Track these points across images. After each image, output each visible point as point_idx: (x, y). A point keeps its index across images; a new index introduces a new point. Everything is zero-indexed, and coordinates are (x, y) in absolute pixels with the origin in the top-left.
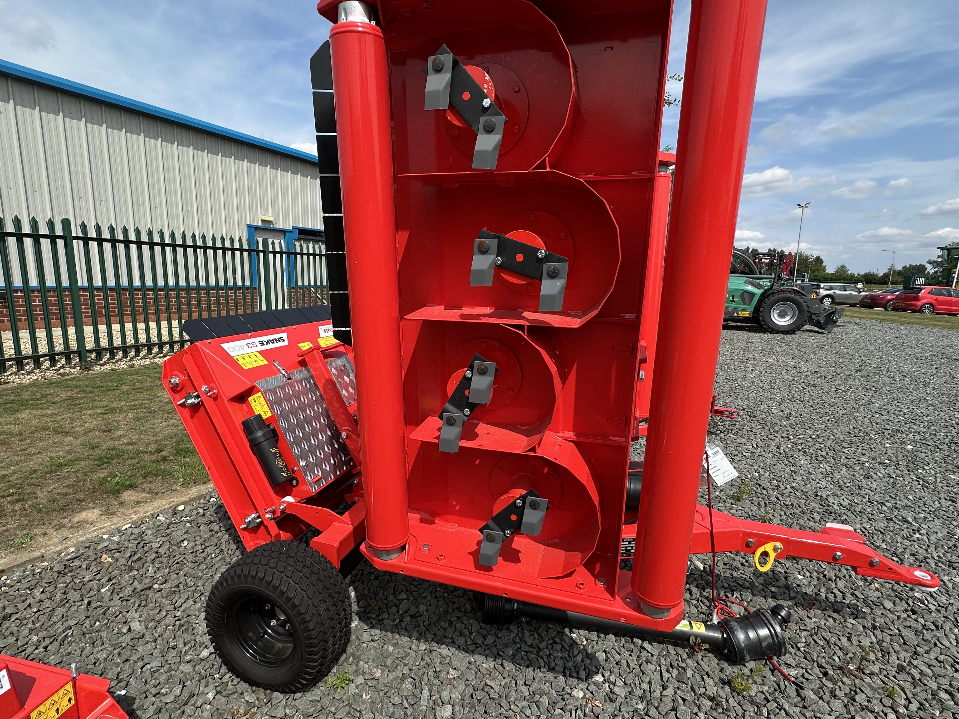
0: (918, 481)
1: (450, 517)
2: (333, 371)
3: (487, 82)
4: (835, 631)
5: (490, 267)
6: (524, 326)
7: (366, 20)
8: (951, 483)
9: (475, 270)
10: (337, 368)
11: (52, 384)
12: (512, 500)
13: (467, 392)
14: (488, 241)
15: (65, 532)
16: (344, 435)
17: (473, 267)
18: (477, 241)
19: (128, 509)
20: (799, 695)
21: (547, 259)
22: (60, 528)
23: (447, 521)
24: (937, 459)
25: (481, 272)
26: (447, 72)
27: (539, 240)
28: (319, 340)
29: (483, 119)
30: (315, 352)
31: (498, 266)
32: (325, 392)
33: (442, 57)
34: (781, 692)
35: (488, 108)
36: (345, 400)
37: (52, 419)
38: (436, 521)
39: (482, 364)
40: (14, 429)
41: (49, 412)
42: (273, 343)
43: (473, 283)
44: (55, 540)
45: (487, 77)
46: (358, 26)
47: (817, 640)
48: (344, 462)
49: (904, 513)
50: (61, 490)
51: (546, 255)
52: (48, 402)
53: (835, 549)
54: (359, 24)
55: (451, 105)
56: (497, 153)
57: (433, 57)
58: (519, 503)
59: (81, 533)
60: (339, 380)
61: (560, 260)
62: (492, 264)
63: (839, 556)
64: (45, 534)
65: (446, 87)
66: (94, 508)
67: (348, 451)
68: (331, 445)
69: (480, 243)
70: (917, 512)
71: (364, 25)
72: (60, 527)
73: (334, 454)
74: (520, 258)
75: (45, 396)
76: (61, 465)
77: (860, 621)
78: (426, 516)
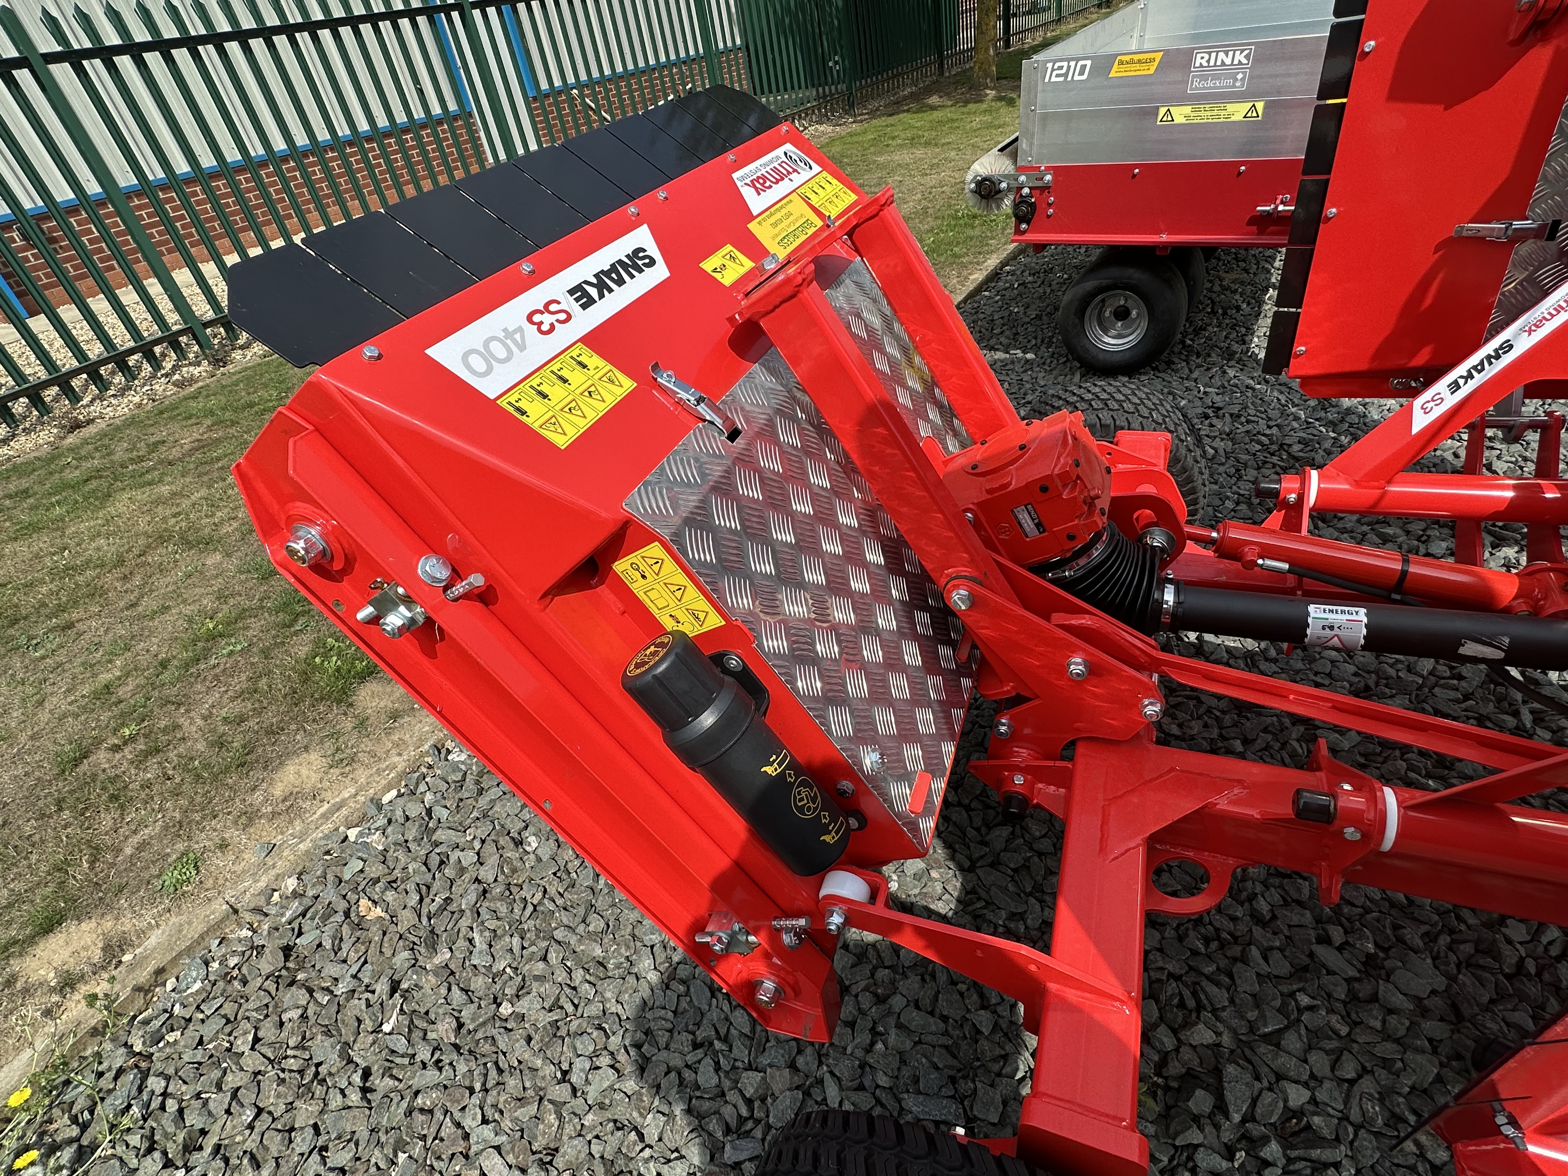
11: (162, 413)
15: (265, 831)
19: (379, 740)
22: (251, 822)
37: (175, 510)
40: (107, 547)
41: (165, 490)
42: (620, 282)
44: (251, 858)
50: (228, 710)
52: (161, 462)
59: (298, 826)
64: (223, 846)
66: (306, 748)
72: (249, 817)
75: (154, 447)
76: (213, 637)
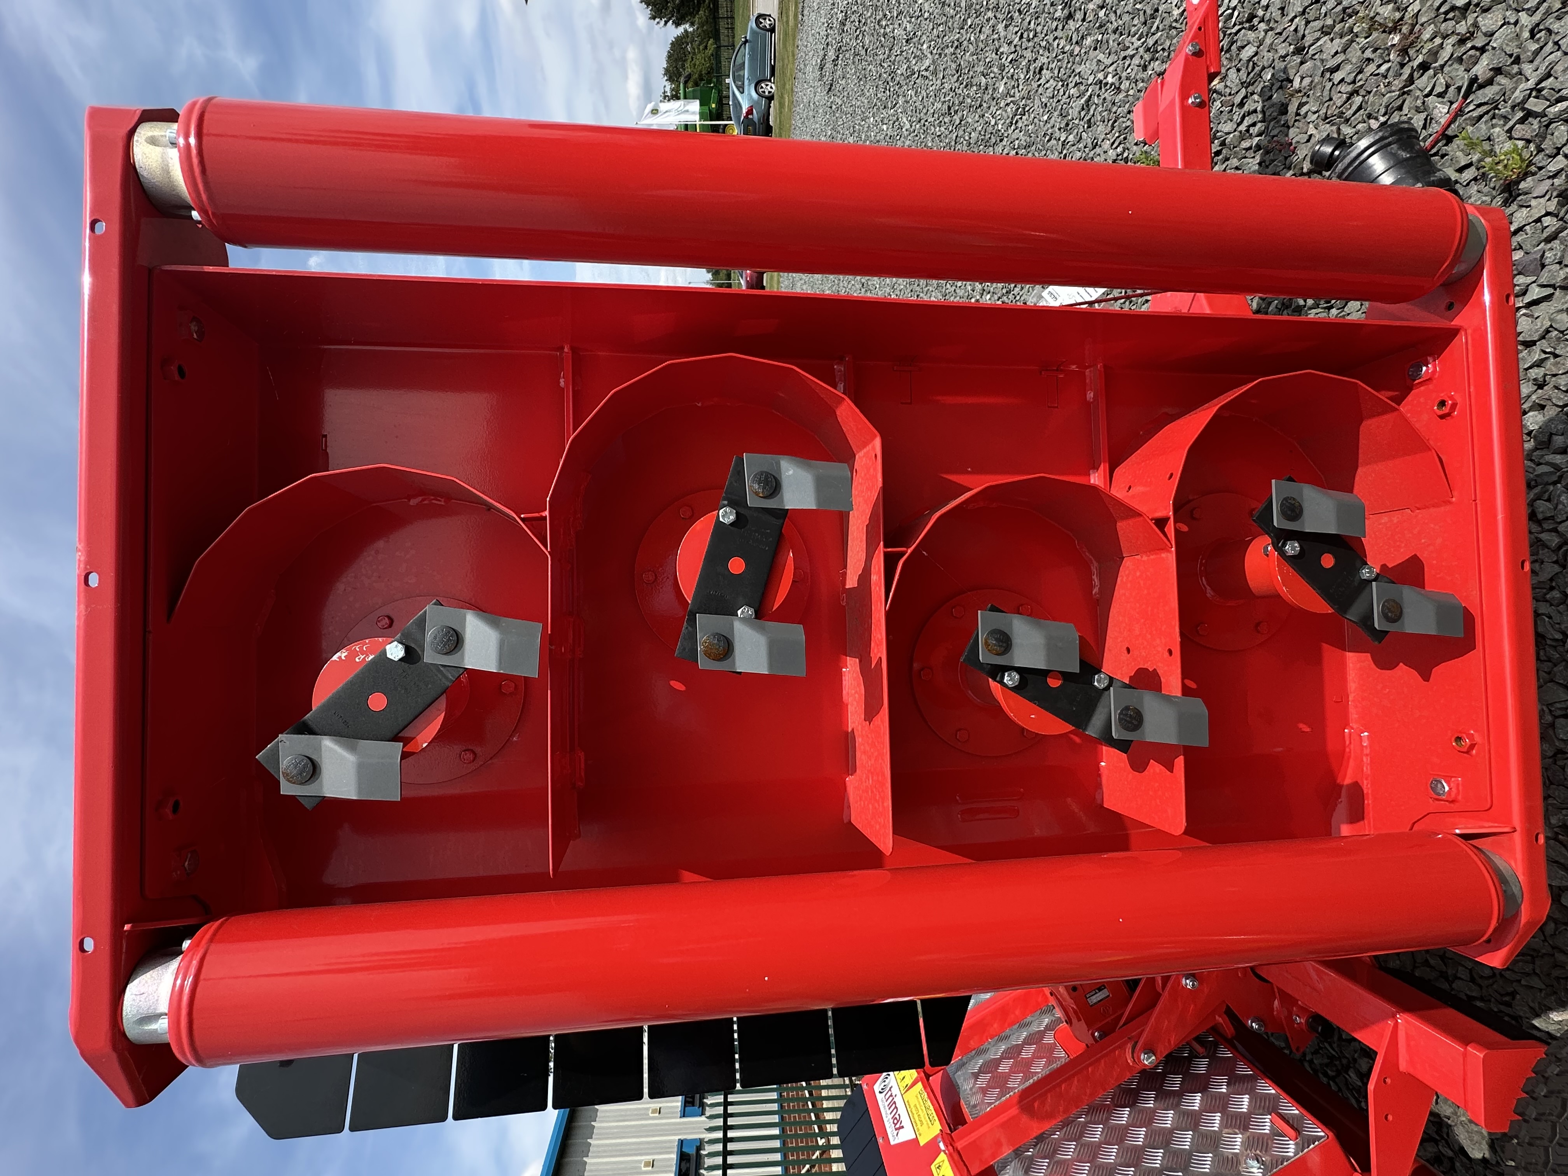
0: (1017, 122)
1: (1331, 746)
2: (993, 1100)
3: (352, 655)
4: (1326, 93)
5: (762, 630)
6: (886, 554)
7: (174, 964)
8: (1013, 83)
9: (771, 665)
10: (984, 1091)
12: (1288, 568)
13: (1054, 683)
14: (702, 639)
16: (1148, 1060)
17: (765, 671)
18: (703, 663)
20: (1490, 82)
21: (738, 503)
23: (1342, 755)
24: (977, 116)
25: (775, 651)
26: (318, 749)
27: (698, 525)
28: (922, 1142)
29: (430, 657)
30: (959, 1145)
31: (759, 615)
32: (1050, 1116)
33: (285, 762)
34: (1496, 108)
35: (408, 650)
36: (1054, 1066)
38: (1348, 781)
39: (986, 644)
43: (799, 669)
45: (343, 654)
46: (182, 986)
47: (1354, 108)
48: (1213, 1057)
49: (1073, 113)
51: (729, 505)
53: (1184, 108)
54: (179, 982)
55: (395, 739)
56: (506, 621)
57: (283, 781)
58: (1293, 548)
60: (1010, 1085)
61: (740, 473)
62: (753, 627)
63: (1195, 98)
65: (352, 749)
67: (1181, 1050)
68: (1180, 1094)
69: (707, 654)
70: (1068, 100)
71: (182, 972)
73: (1202, 1085)
74: (737, 565)
77: (1291, 72)
78: (1341, 809)
